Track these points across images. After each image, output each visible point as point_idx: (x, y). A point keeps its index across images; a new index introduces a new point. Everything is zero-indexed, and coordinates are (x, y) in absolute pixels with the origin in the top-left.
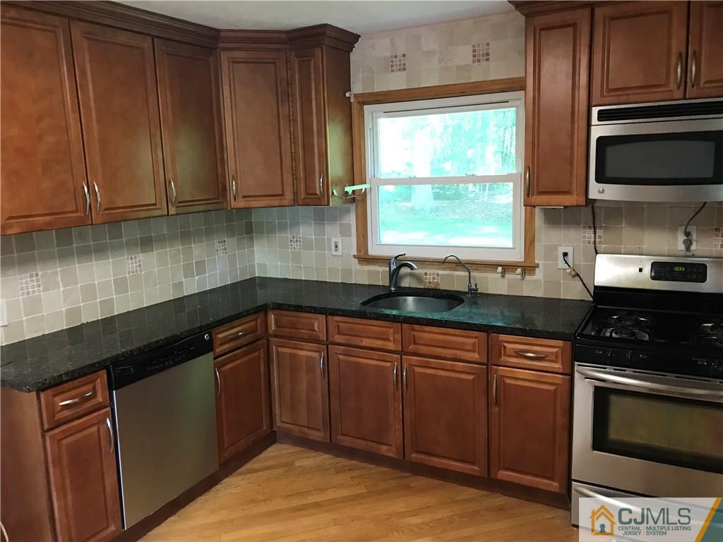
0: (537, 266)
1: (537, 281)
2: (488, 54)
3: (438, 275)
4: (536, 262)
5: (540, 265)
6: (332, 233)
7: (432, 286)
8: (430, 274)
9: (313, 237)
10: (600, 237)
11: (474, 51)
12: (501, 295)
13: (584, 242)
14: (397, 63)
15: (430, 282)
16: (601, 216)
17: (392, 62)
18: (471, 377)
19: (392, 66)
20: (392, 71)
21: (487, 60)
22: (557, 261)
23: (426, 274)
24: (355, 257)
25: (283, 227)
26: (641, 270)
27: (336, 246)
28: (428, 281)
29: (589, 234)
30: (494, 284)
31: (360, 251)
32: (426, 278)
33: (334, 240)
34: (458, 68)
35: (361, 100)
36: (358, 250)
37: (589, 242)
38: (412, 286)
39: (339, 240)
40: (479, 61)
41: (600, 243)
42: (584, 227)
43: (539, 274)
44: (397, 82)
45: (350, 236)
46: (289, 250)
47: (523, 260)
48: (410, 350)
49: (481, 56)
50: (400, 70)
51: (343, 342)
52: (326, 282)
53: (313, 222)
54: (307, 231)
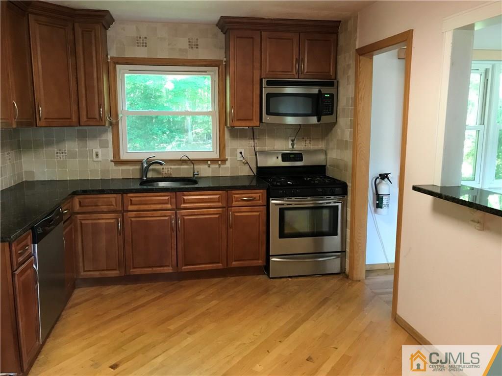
0: (227, 160)
1: (227, 167)
2: (197, 45)
3: (171, 168)
4: (227, 157)
5: (229, 159)
6: (93, 146)
7: (167, 175)
8: (166, 168)
9: (77, 150)
10: (256, 143)
11: (189, 42)
12: (208, 177)
13: (249, 146)
14: (141, 41)
15: (166, 174)
16: (256, 133)
17: (138, 40)
18: (217, 216)
19: (138, 43)
20: (138, 46)
21: (197, 48)
22: (237, 156)
23: (163, 169)
24: (111, 161)
25: (49, 143)
26: (277, 158)
27: (97, 155)
28: (164, 173)
29: (251, 142)
30: (205, 171)
31: (115, 157)
32: (163, 171)
33: (94, 151)
34: (180, 50)
35: (116, 61)
36: (114, 156)
37: (251, 146)
38: (153, 177)
39: (100, 151)
40: (192, 48)
41: (256, 146)
42: (249, 139)
43: (228, 164)
44: (141, 53)
45: (108, 147)
46: (56, 160)
47: (218, 157)
48: (182, 207)
49: (193, 45)
50: (143, 46)
51: (135, 209)
52: (88, 180)
53: (77, 139)
54: (71, 146)
